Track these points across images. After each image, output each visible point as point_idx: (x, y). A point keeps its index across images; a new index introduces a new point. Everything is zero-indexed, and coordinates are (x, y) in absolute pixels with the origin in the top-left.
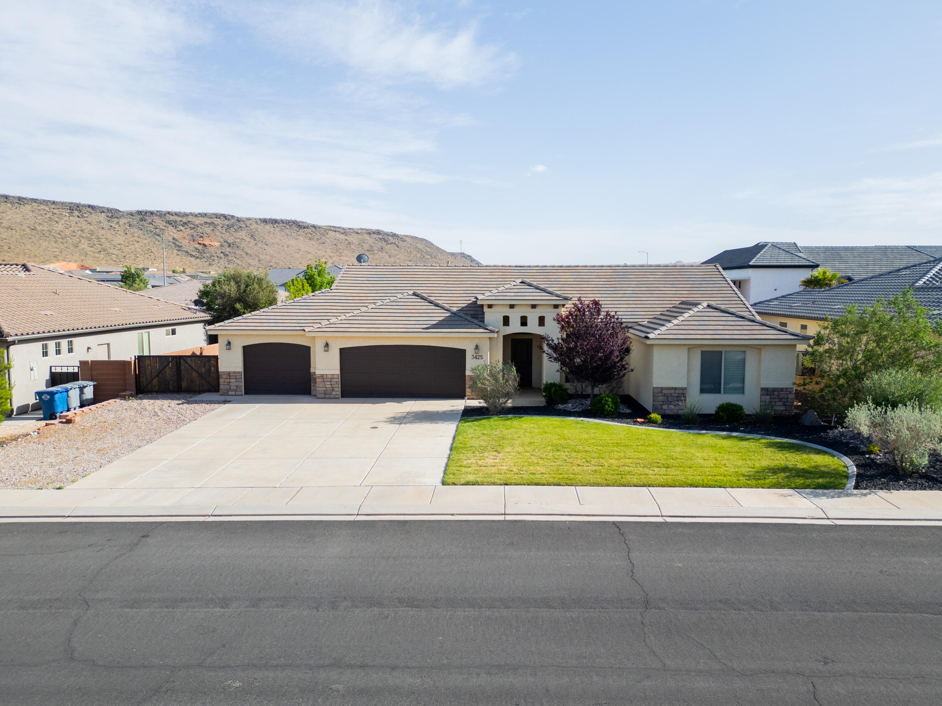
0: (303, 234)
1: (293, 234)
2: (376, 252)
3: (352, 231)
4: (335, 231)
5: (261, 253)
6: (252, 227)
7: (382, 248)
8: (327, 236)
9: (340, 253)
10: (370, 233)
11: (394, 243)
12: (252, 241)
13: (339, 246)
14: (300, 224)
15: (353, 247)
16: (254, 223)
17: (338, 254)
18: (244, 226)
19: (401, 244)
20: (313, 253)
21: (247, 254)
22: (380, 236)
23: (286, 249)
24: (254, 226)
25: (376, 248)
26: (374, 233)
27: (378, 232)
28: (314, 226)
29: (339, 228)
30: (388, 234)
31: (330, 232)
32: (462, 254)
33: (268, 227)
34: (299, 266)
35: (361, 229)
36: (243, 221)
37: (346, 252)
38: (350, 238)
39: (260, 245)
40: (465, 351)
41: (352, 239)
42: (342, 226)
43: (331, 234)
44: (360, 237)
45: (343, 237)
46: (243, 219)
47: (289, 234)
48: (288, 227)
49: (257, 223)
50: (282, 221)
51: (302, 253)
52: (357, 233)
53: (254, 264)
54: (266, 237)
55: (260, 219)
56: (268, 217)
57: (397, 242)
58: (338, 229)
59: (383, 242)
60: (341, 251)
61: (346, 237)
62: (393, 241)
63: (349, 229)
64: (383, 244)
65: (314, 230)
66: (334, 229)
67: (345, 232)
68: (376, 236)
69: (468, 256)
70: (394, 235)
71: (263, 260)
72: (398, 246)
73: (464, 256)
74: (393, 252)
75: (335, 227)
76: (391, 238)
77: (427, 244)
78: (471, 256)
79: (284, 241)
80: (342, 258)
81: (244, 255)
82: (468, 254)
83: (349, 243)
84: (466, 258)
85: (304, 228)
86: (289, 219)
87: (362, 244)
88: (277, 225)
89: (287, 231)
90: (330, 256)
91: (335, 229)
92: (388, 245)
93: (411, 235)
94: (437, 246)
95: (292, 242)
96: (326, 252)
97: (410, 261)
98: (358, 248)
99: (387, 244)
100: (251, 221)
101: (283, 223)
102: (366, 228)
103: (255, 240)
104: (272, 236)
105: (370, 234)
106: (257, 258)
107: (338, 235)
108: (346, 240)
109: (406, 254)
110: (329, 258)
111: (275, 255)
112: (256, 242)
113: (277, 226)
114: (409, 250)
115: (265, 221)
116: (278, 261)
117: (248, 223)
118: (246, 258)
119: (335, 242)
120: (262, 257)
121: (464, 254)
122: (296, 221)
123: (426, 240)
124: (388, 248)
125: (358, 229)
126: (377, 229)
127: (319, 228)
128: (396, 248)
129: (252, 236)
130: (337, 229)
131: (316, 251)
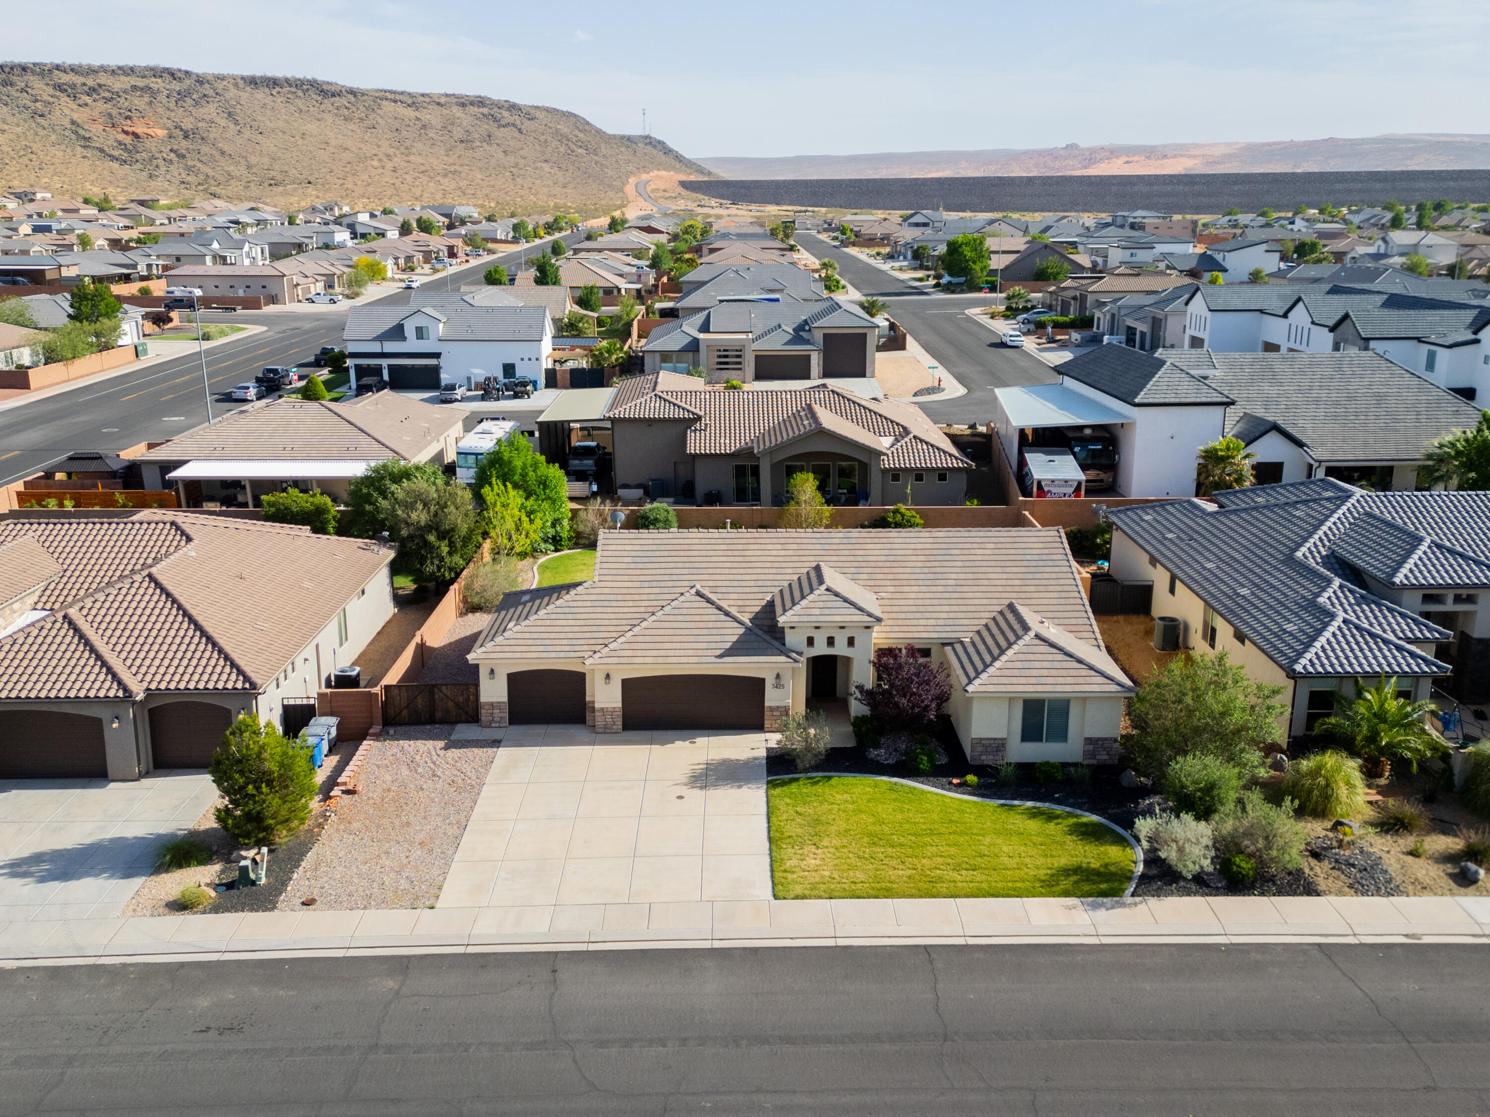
0: (331, 108)
1: (312, 109)
2: (478, 144)
3: (428, 100)
4: (395, 101)
5: (250, 150)
6: (228, 96)
7: (489, 136)
8: (379, 111)
9: (407, 148)
10: (464, 102)
11: (514, 125)
12: (231, 125)
13: (404, 133)
14: (325, 87)
15: (432, 134)
16: (231, 87)
17: (402, 149)
18: (211, 93)
19: (527, 125)
20: (354, 149)
21: (223, 153)
22: (485, 110)
23: (300, 142)
24: (232, 92)
25: (477, 136)
26: (472, 103)
27: (480, 102)
28: (352, 92)
29: (402, 93)
30: (499, 105)
31: (384, 103)
32: (644, 135)
33: (261, 94)
34: (328, 177)
35: (447, 95)
36: (208, 82)
37: (419, 145)
38: (426, 116)
39: (247, 133)
40: (763, 680)
41: (428, 117)
42: (408, 90)
43: (388, 106)
44: (445, 112)
45: (410, 113)
46: (209, 78)
47: (305, 108)
48: (300, 93)
49: (236, 85)
50: (287, 80)
51: (332, 150)
52: (438, 104)
53: (238, 174)
54: (259, 118)
55: (242, 78)
56: (259, 73)
57: (518, 123)
58: (401, 97)
59: (491, 123)
60: (408, 143)
61: (417, 114)
62: (511, 120)
63: (423, 95)
64: (492, 127)
65: (351, 97)
66: (392, 96)
67: (414, 101)
68: (476, 109)
69: (659, 142)
70: (513, 107)
71: (255, 166)
72: (520, 131)
73: (650, 143)
74: (512, 143)
75: (395, 92)
76: (506, 114)
77: (578, 124)
78: (663, 143)
79: (295, 124)
80: (411, 158)
81: (218, 156)
82: (658, 137)
83: (424, 127)
84: (655, 147)
85: (333, 95)
86: (302, 77)
87: (449, 128)
88: (278, 89)
89: (299, 103)
90: (388, 156)
91: (395, 97)
92: (502, 129)
93: (547, 105)
94: (599, 126)
95: (311, 127)
96: (378, 146)
97: (546, 161)
98: (442, 135)
99: (499, 127)
100: (225, 83)
101: (291, 86)
102: (457, 93)
103: (236, 123)
104: (269, 113)
105: (463, 105)
106: (243, 162)
107: (402, 110)
108: (418, 119)
109: (538, 148)
110: (385, 159)
111: (280, 154)
112: (238, 128)
113: (279, 93)
114: (542, 138)
115: (253, 82)
116: (286, 168)
117: (220, 86)
118: (223, 162)
119: (397, 125)
120: (253, 160)
121: (650, 138)
122: (315, 81)
123: (575, 116)
124: (501, 135)
125: (441, 95)
126: (478, 94)
127: (363, 94)
128: (517, 135)
129: (230, 114)
130: (398, 97)
131: (359, 145)
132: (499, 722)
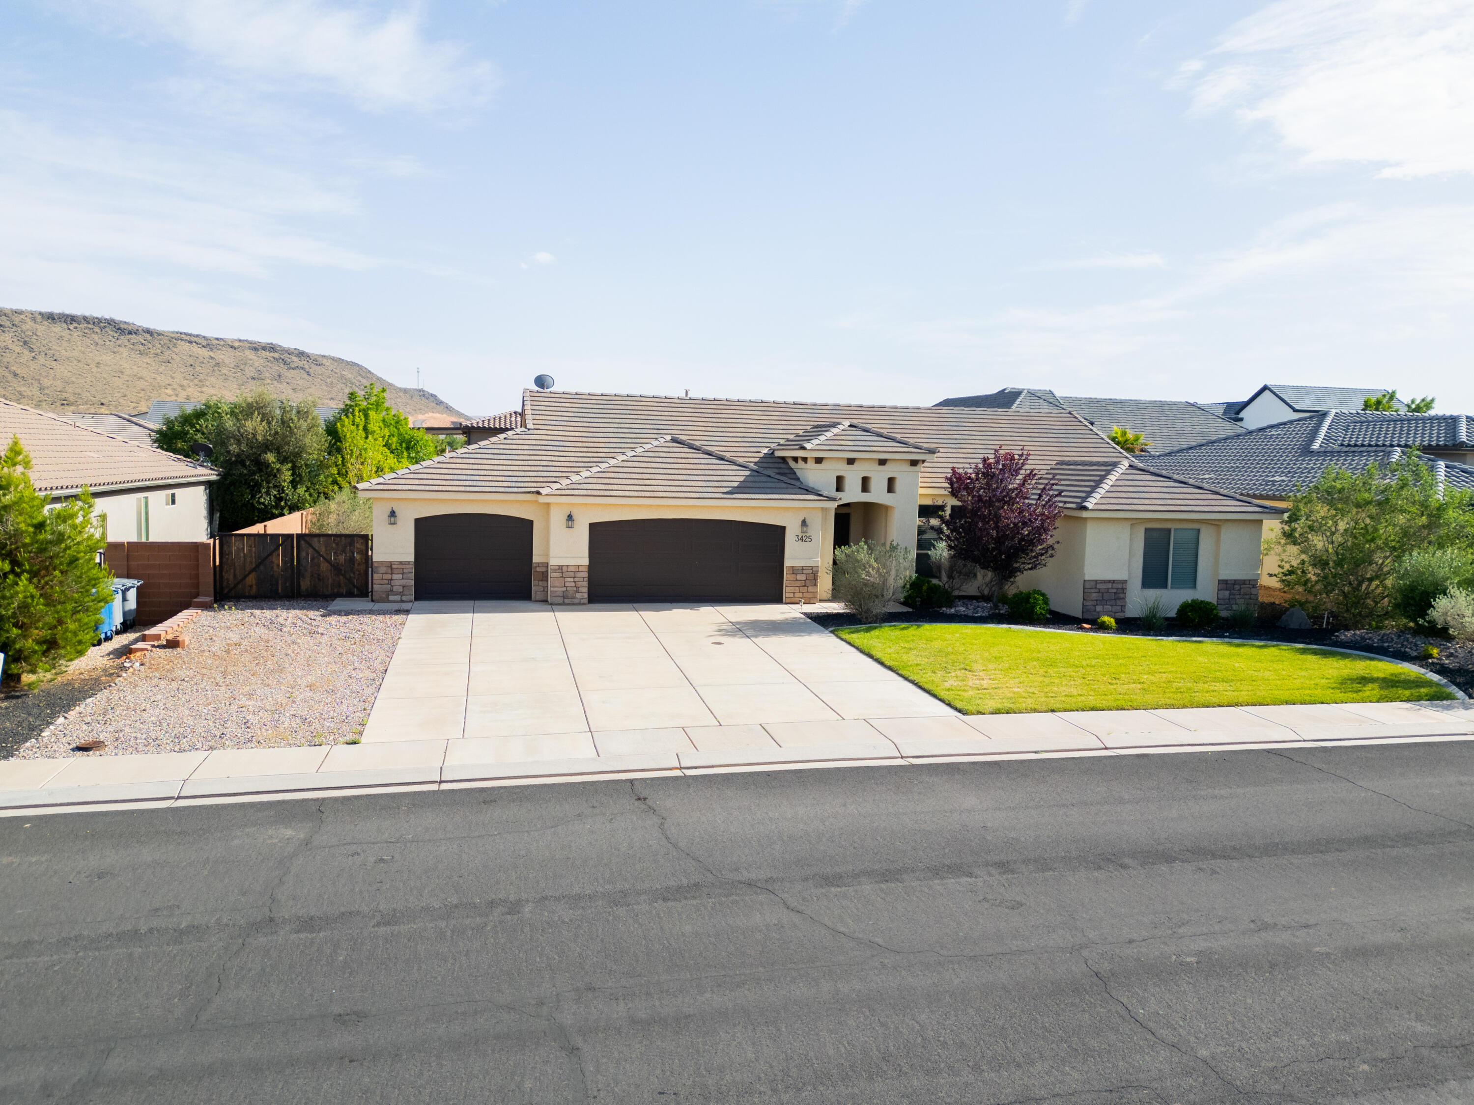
0: (127, 343)
1: (108, 343)
2: (269, 381)
3: (222, 343)
4: (191, 342)
5: (44, 374)
6: (24, 327)
7: (280, 376)
8: (174, 349)
9: (200, 381)
10: (256, 347)
11: (302, 368)
12: (26, 352)
13: (198, 368)
14: (122, 326)
15: (225, 371)
16: (28, 320)
17: (196, 381)
18: (8, 324)
19: (314, 369)
20: (148, 378)
21: (15, 375)
22: (276, 355)
23: (95, 369)
24: (29, 325)
25: (268, 375)
26: (264, 349)
27: (272, 348)
28: (148, 331)
29: (197, 336)
30: (289, 352)
31: (179, 342)
32: (420, 391)
33: (58, 329)
34: (121, 400)
35: (240, 341)
36: (5, 315)
37: (213, 379)
38: (219, 356)
39: (42, 359)
41: (222, 357)
42: (203, 334)
43: (183, 346)
44: (238, 354)
45: (205, 352)
46: (6, 311)
47: (100, 342)
48: (97, 329)
49: (34, 319)
50: (85, 319)
51: (127, 378)
52: (232, 347)
53: (30, 394)
54: (54, 347)
55: (40, 314)
56: (57, 310)
57: (307, 367)
58: (196, 339)
59: (282, 365)
60: (201, 377)
61: (212, 354)
62: (301, 364)
63: (217, 339)
64: (283, 369)
65: (149, 337)
66: (188, 338)
67: (208, 344)
68: (268, 353)
69: (432, 395)
70: (301, 354)
71: (48, 388)
72: (308, 374)
73: (425, 395)
74: (300, 382)
75: (190, 335)
76: (295, 359)
77: (361, 372)
78: (435, 396)
79: (91, 355)
80: (204, 389)
81: (10, 377)
82: (431, 392)
83: (218, 364)
84: (428, 399)
85: (130, 333)
86: (100, 316)
87: (242, 367)
88: (75, 325)
89: (96, 337)
90: (181, 386)
91: (190, 339)
92: (291, 371)
93: (333, 355)
94: (380, 375)
95: (107, 358)
96: (173, 378)
97: (332, 399)
98: (235, 373)
99: (288, 369)
100: (22, 317)
101: (88, 323)
102: (250, 339)
103: (31, 350)
104: (65, 344)
105: (256, 349)
106: (36, 384)
107: (195, 349)
108: (212, 358)
109: (325, 388)
110: (179, 389)
111: (73, 379)
112: (33, 354)
113: (76, 328)
114: (329, 380)
115: (51, 317)
116: (79, 391)
117: (17, 319)
118: (14, 383)
119: (191, 361)
120: (46, 382)
121: (425, 391)
122: (113, 320)
123: (358, 365)
124: (290, 376)
125: (234, 341)
126: (270, 342)
127: (159, 334)
128: (305, 376)
129: (25, 343)
130: (193, 339)
131: (153, 376)
132: (401, 594)
